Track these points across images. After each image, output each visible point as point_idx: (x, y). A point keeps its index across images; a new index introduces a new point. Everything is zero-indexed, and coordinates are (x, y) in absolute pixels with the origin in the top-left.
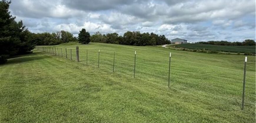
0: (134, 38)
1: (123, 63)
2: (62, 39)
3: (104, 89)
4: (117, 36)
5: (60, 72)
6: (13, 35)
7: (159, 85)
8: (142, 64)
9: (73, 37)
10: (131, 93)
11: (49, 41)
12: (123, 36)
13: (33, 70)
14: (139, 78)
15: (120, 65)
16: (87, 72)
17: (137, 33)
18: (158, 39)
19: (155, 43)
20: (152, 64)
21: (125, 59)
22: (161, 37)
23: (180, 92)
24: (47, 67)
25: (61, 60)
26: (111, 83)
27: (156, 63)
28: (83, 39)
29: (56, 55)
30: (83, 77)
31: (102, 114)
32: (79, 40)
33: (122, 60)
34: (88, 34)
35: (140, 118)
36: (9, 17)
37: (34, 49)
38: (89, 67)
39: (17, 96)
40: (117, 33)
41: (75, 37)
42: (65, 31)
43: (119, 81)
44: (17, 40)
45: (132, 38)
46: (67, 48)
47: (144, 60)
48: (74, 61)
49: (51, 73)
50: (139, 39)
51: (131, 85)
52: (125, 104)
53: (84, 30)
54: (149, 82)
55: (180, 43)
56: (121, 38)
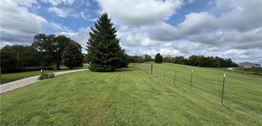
0: (199, 61)
1: (185, 78)
2: (145, 60)
3: (164, 94)
4: (183, 58)
5: (139, 79)
6: (120, 56)
7: (212, 100)
8: (201, 81)
9: (152, 58)
10: (183, 101)
11: (137, 61)
12: (188, 59)
13: (125, 76)
14: (195, 92)
15: (181, 80)
16: (155, 82)
17: (202, 56)
18: (223, 62)
19: (220, 65)
20: (212, 83)
21: (187, 76)
22: (227, 61)
23: (234, 111)
24: (133, 76)
25: (142, 72)
26: (170, 91)
27: (216, 82)
28: (157, 60)
29: (139, 69)
30: (152, 84)
31: (156, 109)
32: (155, 61)
33: (184, 77)
34: (161, 57)
35: (184, 120)
36: (119, 47)
37: (129, 65)
38: (158, 79)
39: (115, 88)
40: (183, 56)
41: (153, 59)
42: (147, 54)
43: (177, 91)
44: (121, 59)
45: (197, 61)
46: (146, 65)
47: (205, 78)
48: (149, 74)
49: (134, 79)
50: (203, 61)
51: (185, 95)
52: (175, 107)
53: (159, 54)
54: (203, 96)
55: (251, 67)
56: (187, 60)
